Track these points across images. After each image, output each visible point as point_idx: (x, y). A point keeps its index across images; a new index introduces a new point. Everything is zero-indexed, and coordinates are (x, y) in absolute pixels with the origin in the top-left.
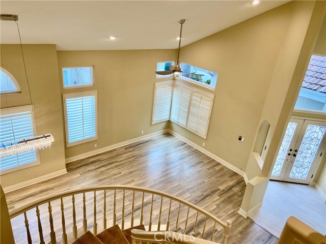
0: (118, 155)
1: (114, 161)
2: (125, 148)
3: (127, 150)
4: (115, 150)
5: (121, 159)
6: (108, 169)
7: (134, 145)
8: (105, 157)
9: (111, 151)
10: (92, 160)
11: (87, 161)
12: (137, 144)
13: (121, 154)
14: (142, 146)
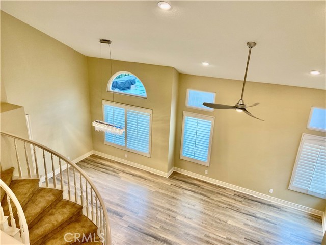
0: (219, 194)
1: (208, 195)
2: (236, 193)
3: (235, 197)
4: (224, 189)
5: (215, 198)
6: (191, 196)
7: (250, 198)
8: (207, 187)
9: (220, 187)
10: (195, 182)
11: (191, 180)
12: (256, 199)
13: (223, 195)
14: (256, 205)
